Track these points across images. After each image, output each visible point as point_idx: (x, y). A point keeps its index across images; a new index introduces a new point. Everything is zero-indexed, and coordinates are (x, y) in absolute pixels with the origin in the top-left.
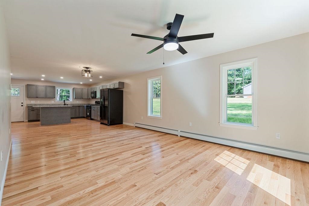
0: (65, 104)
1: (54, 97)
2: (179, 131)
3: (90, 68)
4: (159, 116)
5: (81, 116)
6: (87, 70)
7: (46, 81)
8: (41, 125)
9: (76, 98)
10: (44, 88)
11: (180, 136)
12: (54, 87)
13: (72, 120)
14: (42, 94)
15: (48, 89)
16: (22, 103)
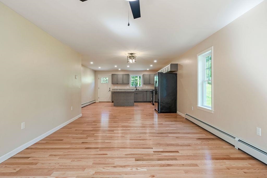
0: (136, 89)
1: (128, 84)
2: (237, 139)
3: (135, 54)
4: (209, 107)
5: (148, 100)
6: (132, 56)
7: (122, 71)
8: (114, 106)
9: (145, 84)
10: (121, 76)
11: (239, 149)
12: (128, 75)
13: (135, 104)
14: (120, 81)
15: (125, 76)
16: (110, 88)
